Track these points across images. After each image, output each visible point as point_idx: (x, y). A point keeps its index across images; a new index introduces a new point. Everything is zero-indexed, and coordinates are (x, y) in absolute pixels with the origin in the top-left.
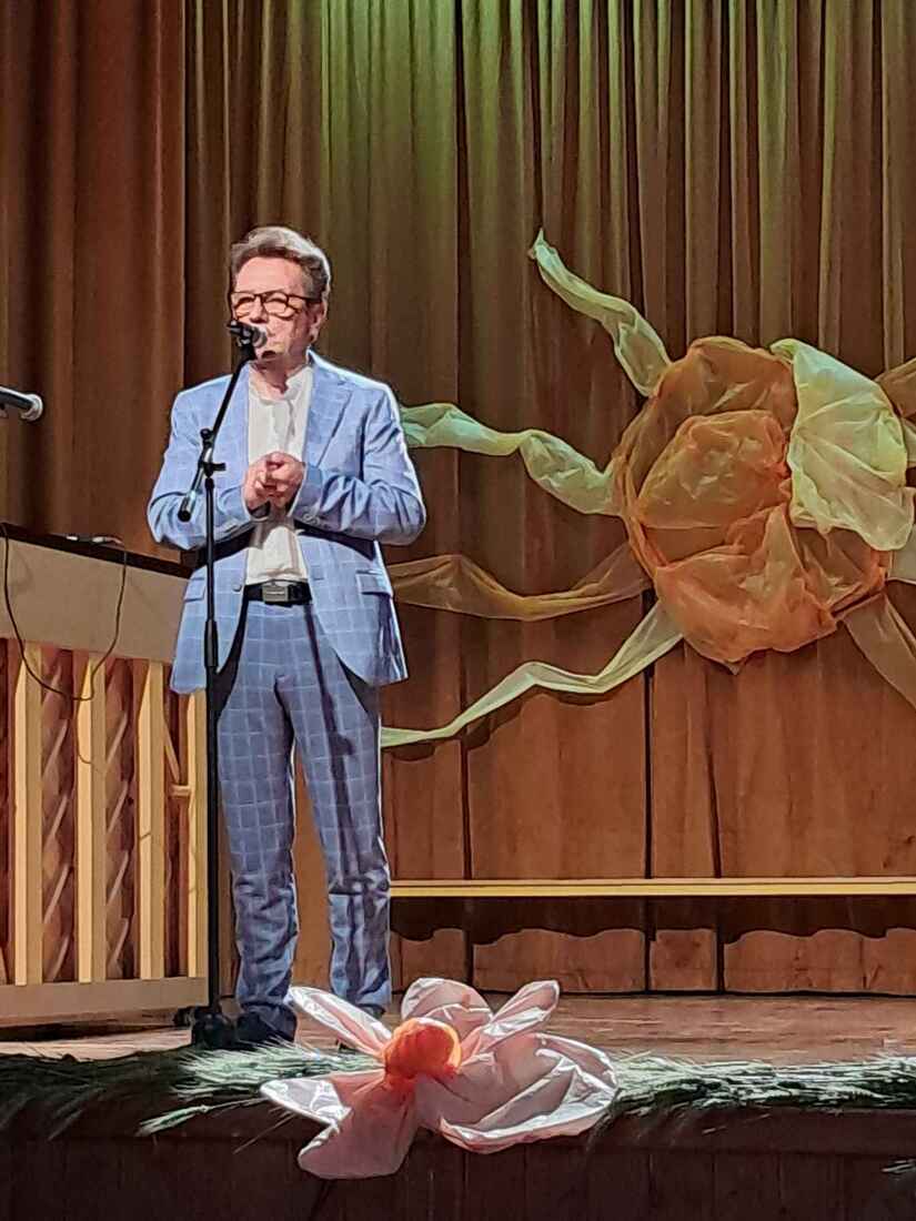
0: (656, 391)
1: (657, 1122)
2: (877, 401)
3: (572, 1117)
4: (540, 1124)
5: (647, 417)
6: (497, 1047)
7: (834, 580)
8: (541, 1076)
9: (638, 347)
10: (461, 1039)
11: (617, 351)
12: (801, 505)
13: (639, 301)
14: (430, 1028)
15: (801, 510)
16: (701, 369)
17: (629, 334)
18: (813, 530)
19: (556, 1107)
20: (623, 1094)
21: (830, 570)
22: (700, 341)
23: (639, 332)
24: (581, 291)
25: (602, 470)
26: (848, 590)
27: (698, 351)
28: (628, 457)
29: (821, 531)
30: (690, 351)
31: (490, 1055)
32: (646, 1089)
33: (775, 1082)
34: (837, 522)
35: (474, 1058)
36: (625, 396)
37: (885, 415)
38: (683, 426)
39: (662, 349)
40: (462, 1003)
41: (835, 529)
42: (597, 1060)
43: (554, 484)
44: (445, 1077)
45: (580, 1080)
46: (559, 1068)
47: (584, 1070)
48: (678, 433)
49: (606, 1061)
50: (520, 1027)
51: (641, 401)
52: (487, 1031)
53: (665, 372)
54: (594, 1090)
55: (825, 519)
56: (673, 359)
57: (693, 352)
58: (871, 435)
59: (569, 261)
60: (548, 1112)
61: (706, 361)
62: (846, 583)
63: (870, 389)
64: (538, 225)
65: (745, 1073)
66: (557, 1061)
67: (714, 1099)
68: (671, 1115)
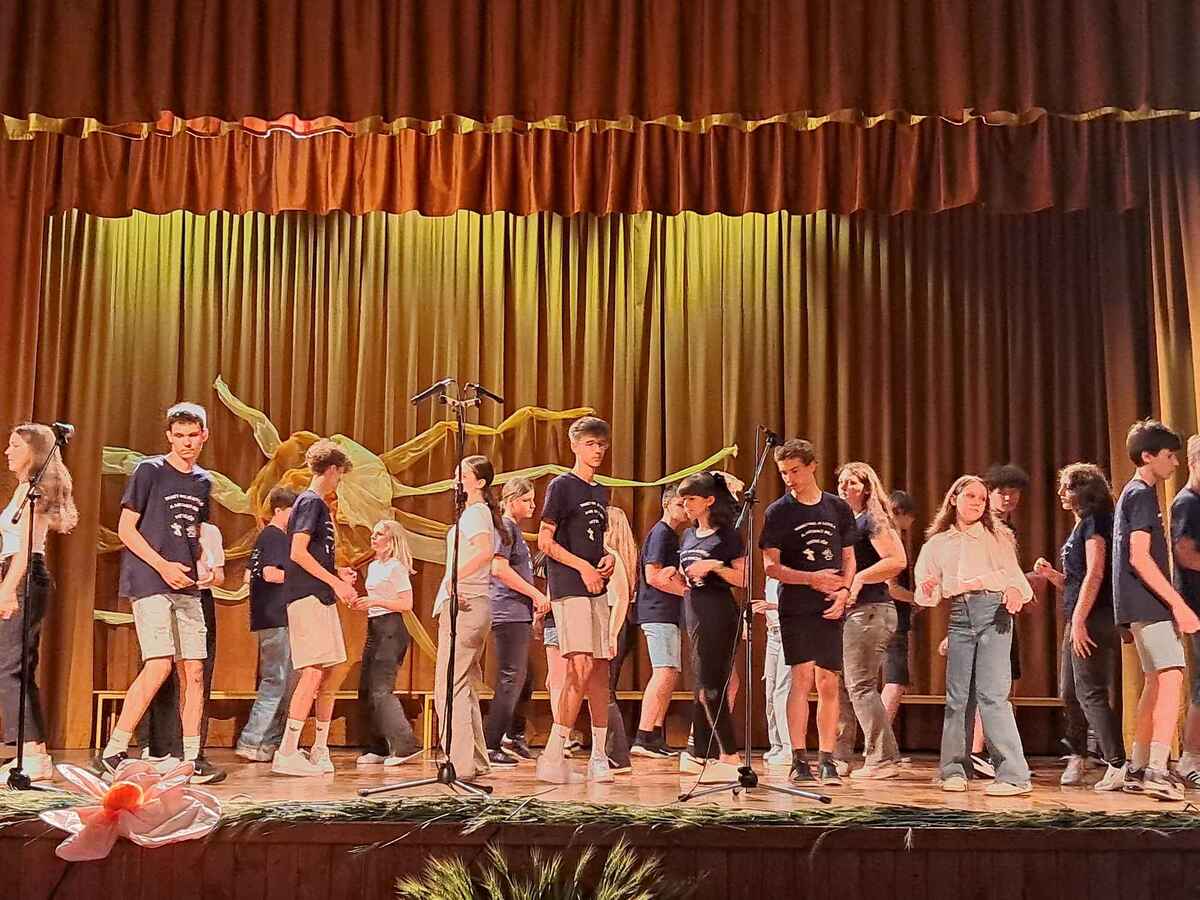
0: (273, 456)
1: (241, 828)
2: (380, 467)
3: (198, 830)
4: (182, 834)
5: (269, 468)
6: (162, 795)
7: (356, 550)
8: (184, 810)
9: (266, 434)
10: (144, 791)
11: (256, 436)
12: (341, 513)
13: (267, 413)
14: (128, 786)
15: (341, 516)
16: (297, 447)
17: (262, 428)
18: (347, 525)
19: (189, 825)
20: (226, 816)
21: (355, 544)
22: (296, 433)
23: (267, 427)
24: (238, 406)
25: (245, 491)
26: (362, 555)
27: (296, 438)
28: (258, 487)
29: (351, 526)
30: (291, 438)
31: (159, 799)
32: (236, 813)
33: (300, 809)
34: (358, 523)
35: (152, 800)
36: (258, 457)
37: (383, 473)
38: (287, 473)
39: (277, 436)
40: (146, 772)
41: (358, 526)
42: (212, 801)
43: (221, 498)
44: (133, 810)
45: (203, 810)
46: (194, 805)
47: (205, 806)
48: (284, 476)
49: (216, 801)
50: (175, 785)
51: (266, 460)
52: (159, 787)
53: (278, 447)
54: (211, 816)
55: (353, 521)
56: (283, 440)
57: (292, 438)
58: (376, 482)
59: (233, 390)
60: (185, 828)
61: (300, 443)
62: (362, 551)
63: (376, 461)
64: (219, 372)
65: (285, 805)
66: (192, 802)
67: (270, 817)
68: (249, 825)
